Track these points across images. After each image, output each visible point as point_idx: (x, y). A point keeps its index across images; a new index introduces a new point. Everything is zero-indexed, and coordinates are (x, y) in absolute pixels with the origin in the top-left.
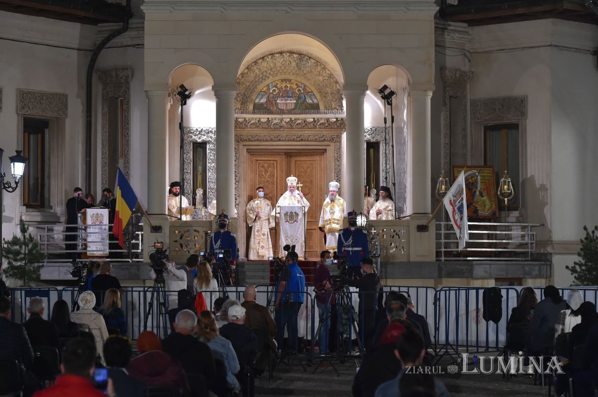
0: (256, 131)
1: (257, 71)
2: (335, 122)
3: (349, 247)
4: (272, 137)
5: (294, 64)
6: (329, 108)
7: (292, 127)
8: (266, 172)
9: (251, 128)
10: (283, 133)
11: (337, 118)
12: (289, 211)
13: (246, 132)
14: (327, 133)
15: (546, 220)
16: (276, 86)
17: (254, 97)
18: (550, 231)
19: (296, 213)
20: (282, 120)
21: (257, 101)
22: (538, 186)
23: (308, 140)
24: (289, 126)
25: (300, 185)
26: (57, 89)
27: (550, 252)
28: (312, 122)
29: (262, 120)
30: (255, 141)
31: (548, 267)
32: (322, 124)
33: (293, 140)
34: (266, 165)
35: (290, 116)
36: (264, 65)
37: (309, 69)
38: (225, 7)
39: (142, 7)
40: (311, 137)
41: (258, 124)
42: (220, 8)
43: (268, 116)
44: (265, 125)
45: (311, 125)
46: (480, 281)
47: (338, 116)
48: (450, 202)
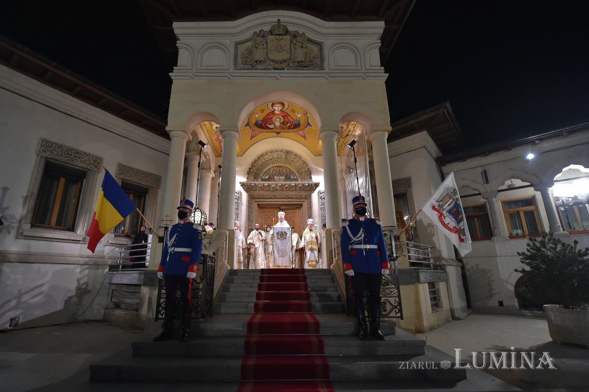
0: (262, 193)
1: (263, 160)
2: (307, 186)
3: (360, 244)
4: (271, 196)
5: (283, 156)
6: (303, 179)
7: (282, 190)
8: (269, 218)
9: (259, 190)
10: (278, 194)
11: (309, 184)
12: (280, 231)
13: (256, 193)
14: (303, 193)
15: (435, 244)
16: (274, 170)
17: (261, 175)
18: (440, 251)
19: (285, 232)
20: (277, 185)
21: (263, 178)
22: (426, 225)
23: (292, 198)
24: (281, 189)
26: (154, 172)
27: (445, 264)
28: (294, 186)
29: (265, 185)
30: (262, 198)
31: (445, 274)
32: (300, 187)
33: (284, 198)
34: (268, 215)
35: (282, 182)
36: (267, 156)
37: (292, 159)
38: (231, 74)
39: (170, 74)
40: (294, 196)
41: (263, 188)
42: (227, 75)
43: (269, 182)
44: (267, 189)
45: (294, 188)
46: (422, 284)
47: (309, 182)
48: (434, 208)
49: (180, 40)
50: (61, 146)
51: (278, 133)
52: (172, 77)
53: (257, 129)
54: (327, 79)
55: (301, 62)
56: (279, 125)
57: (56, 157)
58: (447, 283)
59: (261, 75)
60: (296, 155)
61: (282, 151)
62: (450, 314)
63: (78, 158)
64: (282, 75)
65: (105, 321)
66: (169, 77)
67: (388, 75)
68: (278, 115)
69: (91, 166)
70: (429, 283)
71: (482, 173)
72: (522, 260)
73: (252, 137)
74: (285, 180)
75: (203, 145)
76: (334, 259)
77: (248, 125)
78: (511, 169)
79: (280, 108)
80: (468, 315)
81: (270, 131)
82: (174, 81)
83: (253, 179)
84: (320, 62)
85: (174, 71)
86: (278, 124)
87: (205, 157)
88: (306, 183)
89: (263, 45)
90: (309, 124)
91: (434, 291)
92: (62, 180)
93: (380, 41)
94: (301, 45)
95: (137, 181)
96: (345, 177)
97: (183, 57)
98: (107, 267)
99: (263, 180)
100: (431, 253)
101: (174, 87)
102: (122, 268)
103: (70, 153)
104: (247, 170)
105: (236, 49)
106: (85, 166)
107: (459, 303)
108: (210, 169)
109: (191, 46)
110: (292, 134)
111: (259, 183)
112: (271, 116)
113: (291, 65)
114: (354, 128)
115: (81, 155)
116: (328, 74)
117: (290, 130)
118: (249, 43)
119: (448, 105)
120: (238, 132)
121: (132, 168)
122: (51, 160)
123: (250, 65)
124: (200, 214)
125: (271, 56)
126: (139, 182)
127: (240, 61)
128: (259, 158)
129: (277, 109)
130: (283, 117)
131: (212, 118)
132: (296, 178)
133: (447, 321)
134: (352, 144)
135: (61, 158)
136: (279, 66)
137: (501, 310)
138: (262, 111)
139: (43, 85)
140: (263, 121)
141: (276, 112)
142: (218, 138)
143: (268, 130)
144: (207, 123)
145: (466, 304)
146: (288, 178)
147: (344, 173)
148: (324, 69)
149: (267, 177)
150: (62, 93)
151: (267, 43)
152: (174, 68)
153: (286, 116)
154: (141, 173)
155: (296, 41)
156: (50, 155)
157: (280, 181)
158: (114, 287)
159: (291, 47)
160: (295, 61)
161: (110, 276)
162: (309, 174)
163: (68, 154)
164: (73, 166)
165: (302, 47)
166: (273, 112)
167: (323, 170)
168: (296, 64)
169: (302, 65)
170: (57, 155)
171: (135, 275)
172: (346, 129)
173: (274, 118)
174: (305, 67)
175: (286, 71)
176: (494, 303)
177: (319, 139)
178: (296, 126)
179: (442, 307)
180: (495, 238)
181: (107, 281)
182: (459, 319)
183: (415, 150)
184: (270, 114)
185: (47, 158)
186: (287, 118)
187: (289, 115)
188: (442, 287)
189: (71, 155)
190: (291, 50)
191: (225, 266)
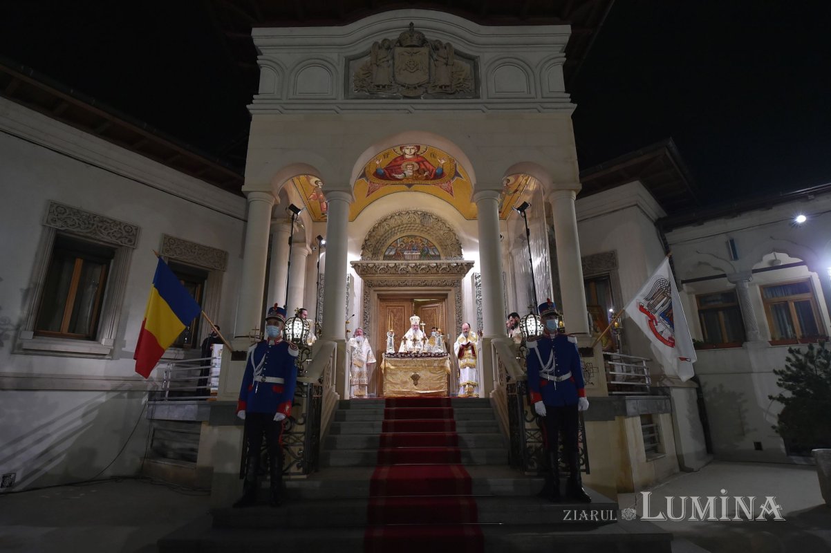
0: (386, 277)
1: (386, 227)
2: (455, 266)
4: (399, 282)
5: (418, 221)
6: (449, 255)
7: (417, 273)
8: (395, 316)
9: (380, 274)
10: (409, 278)
11: (457, 263)
13: (376, 278)
14: (449, 278)
16: (403, 241)
17: (384, 250)
18: (661, 366)
20: (408, 265)
21: (387, 253)
23: (431, 286)
24: (415, 272)
25: (423, 324)
27: (669, 386)
28: (435, 267)
29: (390, 265)
30: (384, 286)
31: (669, 401)
32: (443, 269)
33: (418, 285)
34: (395, 310)
35: (414, 262)
36: (392, 221)
37: (431, 225)
38: (340, 106)
39: (248, 106)
40: (434, 283)
41: (387, 270)
42: (335, 107)
43: (396, 262)
44: (393, 271)
45: (434, 271)
46: (630, 419)
47: (458, 261)
48: (641, 308)
49: (262, 54)
50: (78, 211)
51: (410, 186)
52: (251, 111)
53: (377, 181)
54: (483, 112)
55: (445, 87)
56: (411, 174)
57: (71, 229)
58: (671, 415)
59: (385, 106)
60: (438, 219)
61: (415, 212)
62: (676, 461)
63: (104, 229)
64: (415, 106)
65: (142, 476)
66: (247, 111)
67: (576, 105)
68: (409, 160)
69: (123, 240)
70: (642, 416)
71: (727, 243)
72: (779, 382)
73: (370, 193)
74: (421, 257)
75: (296, 210)
76: (495, 383)
77: (363, 175)
78: (771, 237)
79: (413, 151)
80: (707, 465)
81: (398, 182)
82: (253, 117)
83: (370, 256)
84: (473, 87)
85: (253, 101)
86: (409, 172)
87: (299, 225)
88: (453, 262)
89: (388, 61)
90: (457, 174)
91: (652, 428)
92: (79, 262)
93: (564, 54)
94: (445, 61)
95: (191, 261)
96: (513, 252)
97: (268, 81)
98: (145, 395)
99: (386, 257)
100: (648, 369)
101: (253, 125)
102: (169, 396)
103: (92, 222)
104: (362, 242)
105: (347, 67)
106: (114, 240)
107: (691, 445)
108: (305, 241)
109: (279, 62)
110: (431, 186)
111: (381, 262)
112: (399, 163)
113: (429, 92)
114: (527, 180)
115: (108, 224)
116: (486, 105)
117: (429, 182)
118: (367, 59)
119: (671, 143)
120: (351, 193)
121: (184, 241)
122: (62, 233)
123: (369, 91)
124: (301, 324)
125: (400, 78)
126: (195, 262)
127: (352, 86)
128: (380, 224)
129: (409, 152)
130: (418, 163)
131: (310, 170)
132: (437, 253)
133: (672, 474)
134: (523, 207)
135: (79, 229)
136: (411, 92)
137: (758, 457)
138: (386, 156)
139: (53, 121)
140: (386, 169)
141: (407, 156)
142: (318, 195)
143: (394, 182)
144: (302, 178)
145: (704, 446)
146: (425, 255)
147: (512, 247)
148: (478, 97)
149: (392, 253)
150: (81, 132)
151: (393, 58)
152: (255, 96)
153: (423, 162)
154: (197, 248)
155: (438, 55)
156: (62, 226)
157: (412, 260)
158: (155, 425)
159: (429, 64)
160: (436, 86)
161: (151, 407)
162: (458, 248)
163: (89, 223)
164: (95, 242)
165: (447, 64)
166: (402, 157)
167: (478, 241)
168: (438, 89)
169: (446, 92)
170: (73, 225)
171: (192, 407)
172: (515, 182)
173: (404, 165)
174: (451, 94)
175: (422, 100)
176: (747, 444)
177: (472, 201)
178: (438, 176)
179: (663, 452)
180: (748, 344)
181: (145, 415)
182: (690, 470)
183: (623, 209)
184: (398, 159)
185: (57, 230)
186: (424, 164)
187: (427, 161)
188: (663, 421)
189: (93, 225)
190: (429, 69)
191: (333, 396)
